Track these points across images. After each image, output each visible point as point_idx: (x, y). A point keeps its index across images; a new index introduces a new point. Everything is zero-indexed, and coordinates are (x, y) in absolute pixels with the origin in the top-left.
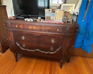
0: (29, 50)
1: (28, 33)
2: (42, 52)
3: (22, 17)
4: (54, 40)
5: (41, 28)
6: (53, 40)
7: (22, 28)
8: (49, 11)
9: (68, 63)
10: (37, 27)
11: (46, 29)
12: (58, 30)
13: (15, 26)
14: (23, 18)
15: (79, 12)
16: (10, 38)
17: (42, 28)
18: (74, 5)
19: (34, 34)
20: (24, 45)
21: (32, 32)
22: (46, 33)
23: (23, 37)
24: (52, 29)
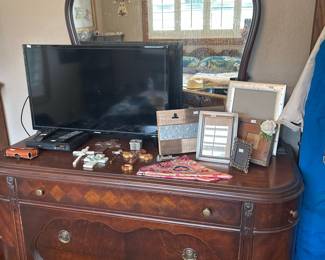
1: (85, 219)
3: (62, 147)
5: (135, 202)
7: (58, 200)
8: (176, 116)
10: (122, 195)
11: (158, 205)
12: (206, 211)
13: (31, 189)
14: (67, 148)
15: (301, 121)
16: (11, 235)
17: (141, 202)
18: (281, 90)
19: (106, 223)
21: (100, 216)
22: (159, 224)
23: (65, 233)
24: (181, 206)
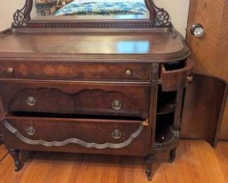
0: (47, 144)
2: (89, 145)
4: (122, 103)
5: (79, 71)
6: (117, 102)
7: (25, 74)
9: (171, 162)
12: (128, 72)
13: (4, 69)
20: (31, 128)
23: (31, 99)
24: (111, 71)
